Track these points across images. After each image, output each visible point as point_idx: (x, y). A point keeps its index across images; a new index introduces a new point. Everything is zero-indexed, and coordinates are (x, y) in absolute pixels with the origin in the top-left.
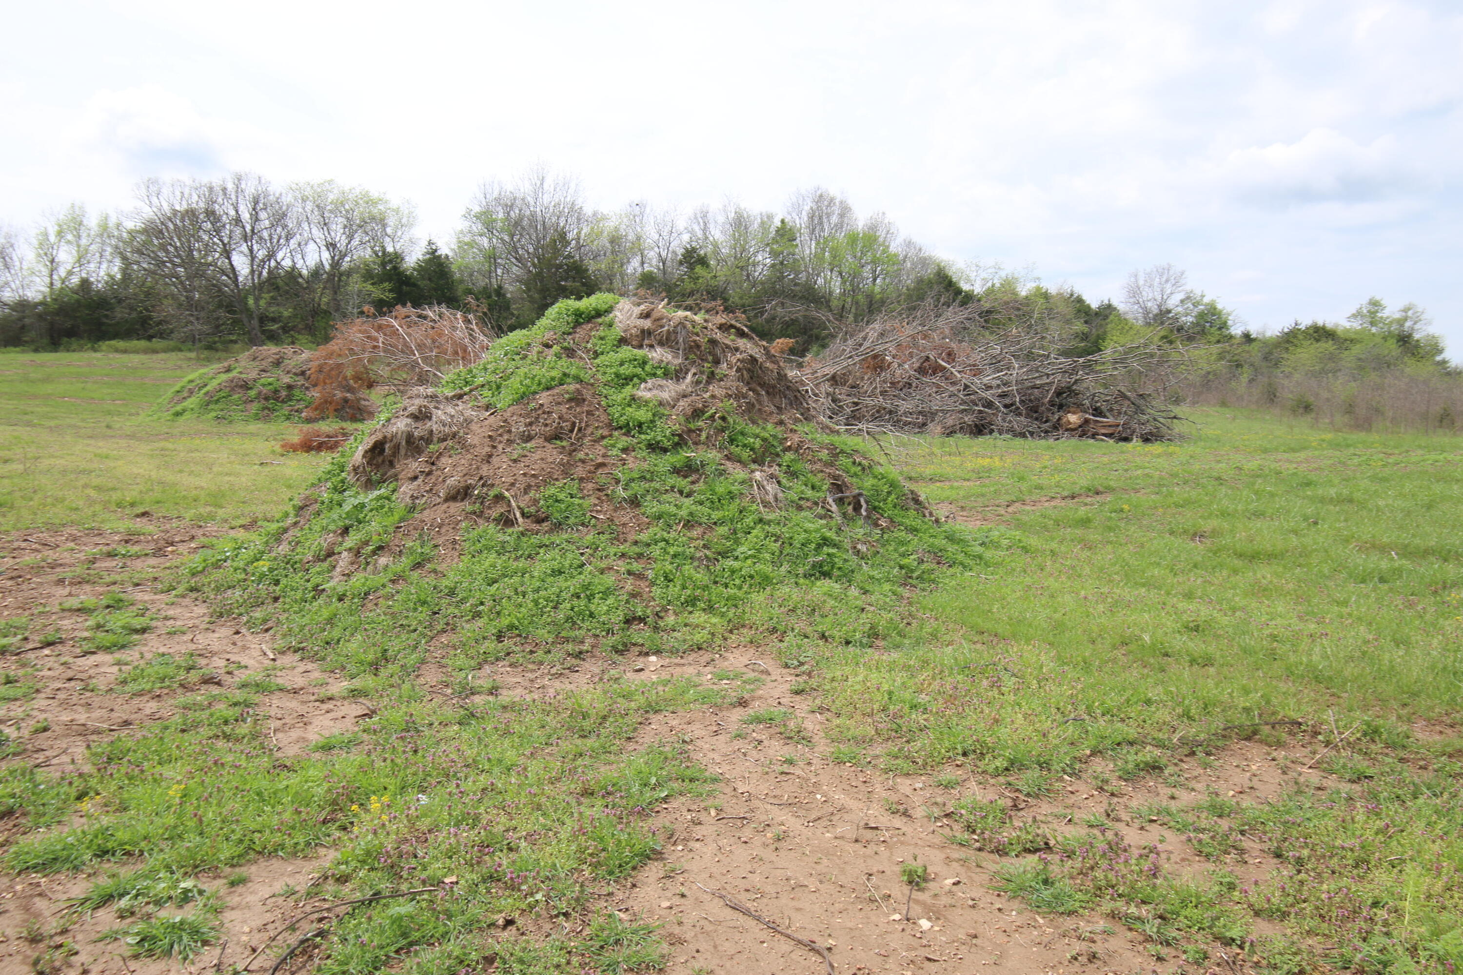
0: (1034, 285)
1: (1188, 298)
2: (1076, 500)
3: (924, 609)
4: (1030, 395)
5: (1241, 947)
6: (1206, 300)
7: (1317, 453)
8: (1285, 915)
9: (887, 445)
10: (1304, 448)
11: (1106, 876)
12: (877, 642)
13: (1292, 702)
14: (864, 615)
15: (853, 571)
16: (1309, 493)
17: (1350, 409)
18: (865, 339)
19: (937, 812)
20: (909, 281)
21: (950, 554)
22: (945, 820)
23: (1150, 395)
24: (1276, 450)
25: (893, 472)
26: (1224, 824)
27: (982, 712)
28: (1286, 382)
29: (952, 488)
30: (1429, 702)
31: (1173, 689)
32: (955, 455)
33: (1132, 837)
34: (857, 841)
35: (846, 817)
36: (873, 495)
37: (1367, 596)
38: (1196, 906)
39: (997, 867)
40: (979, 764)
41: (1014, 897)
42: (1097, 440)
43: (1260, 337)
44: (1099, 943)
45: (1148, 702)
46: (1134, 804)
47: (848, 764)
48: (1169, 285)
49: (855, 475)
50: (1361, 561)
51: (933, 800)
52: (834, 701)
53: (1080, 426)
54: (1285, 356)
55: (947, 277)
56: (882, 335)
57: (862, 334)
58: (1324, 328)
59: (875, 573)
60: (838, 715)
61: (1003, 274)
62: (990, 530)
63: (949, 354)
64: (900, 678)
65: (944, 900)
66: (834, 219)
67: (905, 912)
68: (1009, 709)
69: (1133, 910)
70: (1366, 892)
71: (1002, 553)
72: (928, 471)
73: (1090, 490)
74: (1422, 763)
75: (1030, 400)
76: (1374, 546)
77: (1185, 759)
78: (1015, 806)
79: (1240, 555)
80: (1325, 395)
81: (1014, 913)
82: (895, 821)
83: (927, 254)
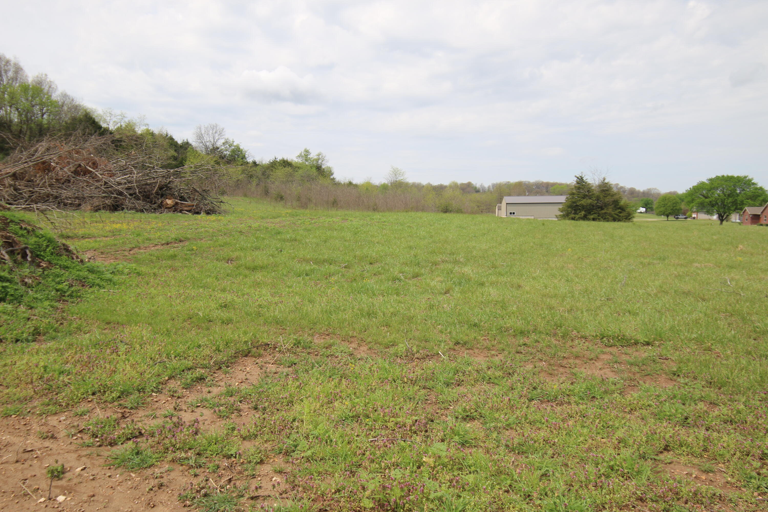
0: (145, 128)
1: (227, 142)
2: (169, 245)
3: (72, 314)
4: (144, 189)
5: (235, 457)
6: (235, 144)
7: (284, 219)
8: (256, 436)
9: (51, 217)
10: (279, 217)
11: (171, 442)
12: (39, 338)
13: (265, 335)
14: (29, 322)
15: (22, 296)
16: (279, 237)
17: (299, 199)
18: (36, 151)
19: (73, 431)
20: (67, 118)
21: (90, 280)
22: (79, 435)
23: (209, 190)
24: (267, 217)
25: (52, 233)
26: (232, 400)
27: (105, 368)
28: (272, 186)
29: (96, 241)
30: (320, 326)
31: (212, 338)
32: (100, 222)
33: (187, 417)
34: (17, 462)
35: (10, 449)
36: (36, 248)
37: (299, 283)
38: (216, 444)
39: (109, 453)
40: (102, 397)
41: (119, 467)
42: (183, 213)
43: (261, 164)
44: (165, 478)
45: (199, 346)
46: (189, 400)
47: (13, 416)
48: (217, 135)
49: (23, 236)
50: (299, 267)
51: (72, 425)
52: (4, 379)
53: (173, 206)
54: (272, 173)
55: (91, 118)
56: (48, 149)
57: (34, 148)
58: (287, 161)
59: (38, 296)
60: (7, 387)
61: (127, 120)
62: (118, 264)
63: (94, 164)
64: (53, 356)
65: (75, 481)
66: (10, 74)
67: (48, 495)
68: (122, 363)
69: (183, 455)
70: (290, 416)
71: (124, 277)
72: (81, 232)
73: (176, 240)
74: (316, 353)
75: (145, 192)
76: (304, 260)
77: (216, 372)
78: (123, 416)
79: (248, 268)
80: (288, 192)
81: (118, 476)
82: (45, 443)
83: (77, 103)
